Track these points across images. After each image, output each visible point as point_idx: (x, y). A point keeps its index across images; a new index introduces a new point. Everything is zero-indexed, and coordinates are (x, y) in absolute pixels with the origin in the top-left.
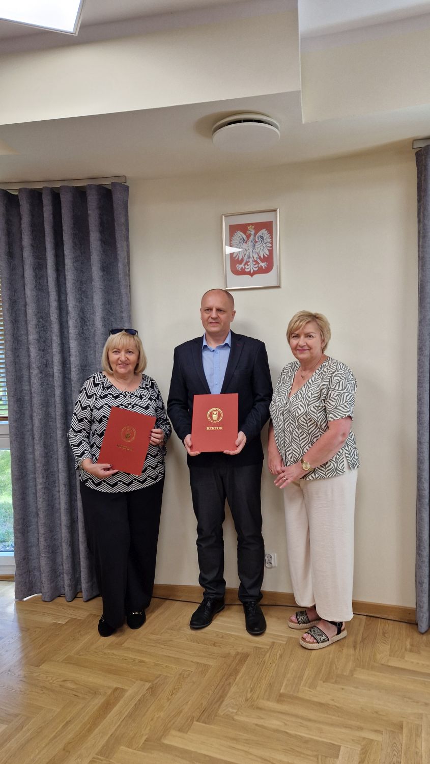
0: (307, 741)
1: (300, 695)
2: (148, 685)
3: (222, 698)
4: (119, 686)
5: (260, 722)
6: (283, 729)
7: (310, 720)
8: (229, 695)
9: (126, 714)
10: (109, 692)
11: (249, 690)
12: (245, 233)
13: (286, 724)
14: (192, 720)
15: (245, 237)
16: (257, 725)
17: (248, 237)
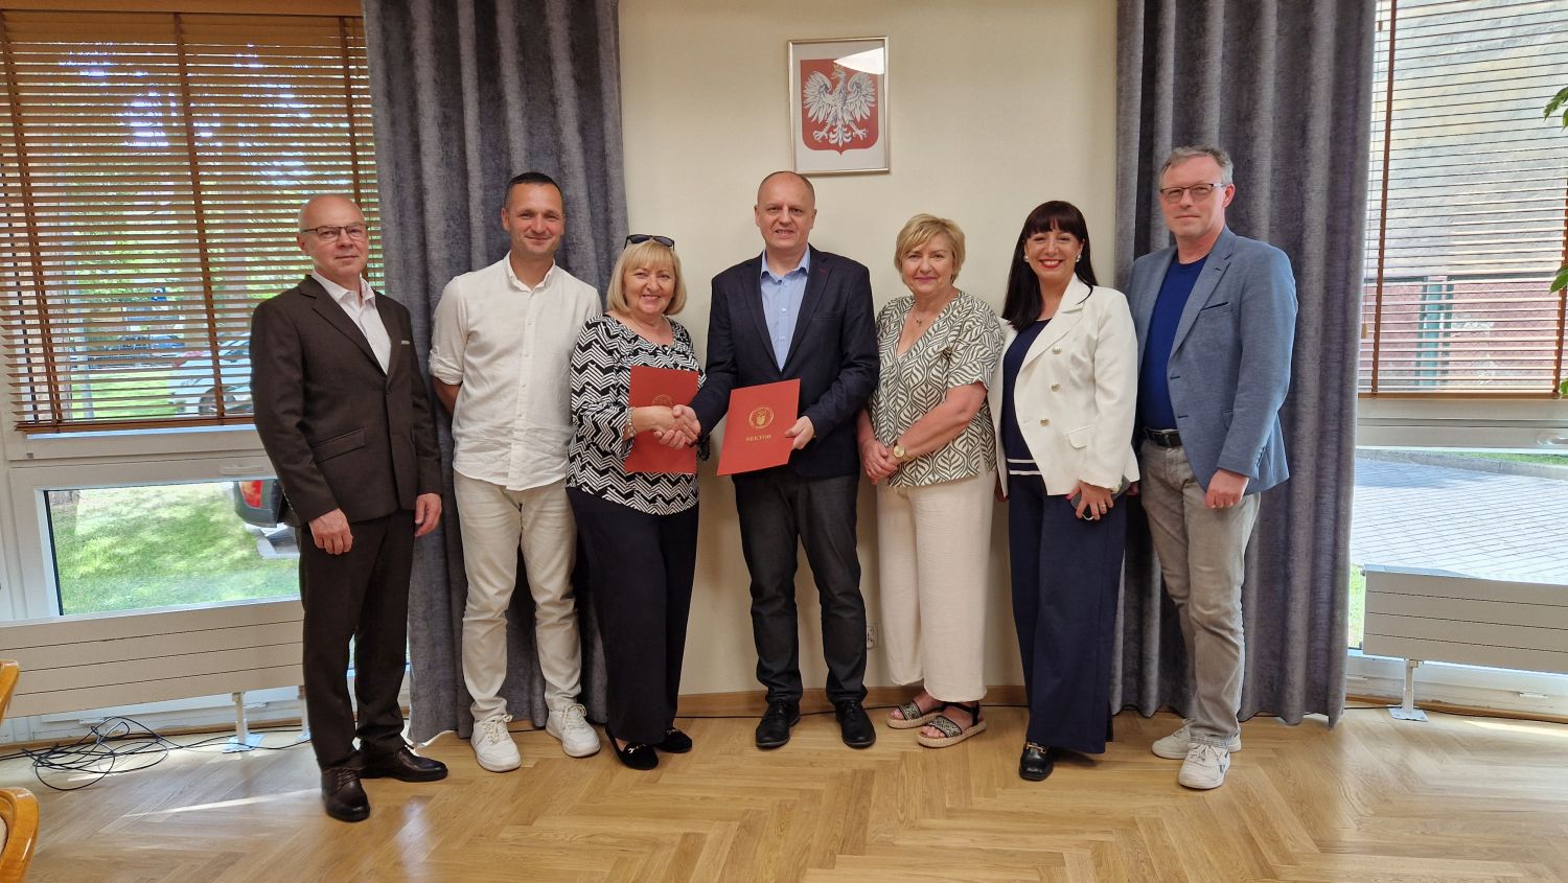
0: (1013, 855)
1: (975, 807)
2: (735, 825)
3: (862, 823)
4: (688, 830)
5: (937, 843)
6: (972, 845)
7: (1006, 832)
8: (871, 820)
9: (724, 860)
10: (678, 839)
11: (899, 811)
12: (828, 75)
13: (973, 841)
14: (832, 853)
15: (829, 85)
16: (932, 847)
17: (835, 83)
